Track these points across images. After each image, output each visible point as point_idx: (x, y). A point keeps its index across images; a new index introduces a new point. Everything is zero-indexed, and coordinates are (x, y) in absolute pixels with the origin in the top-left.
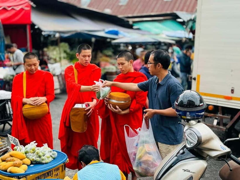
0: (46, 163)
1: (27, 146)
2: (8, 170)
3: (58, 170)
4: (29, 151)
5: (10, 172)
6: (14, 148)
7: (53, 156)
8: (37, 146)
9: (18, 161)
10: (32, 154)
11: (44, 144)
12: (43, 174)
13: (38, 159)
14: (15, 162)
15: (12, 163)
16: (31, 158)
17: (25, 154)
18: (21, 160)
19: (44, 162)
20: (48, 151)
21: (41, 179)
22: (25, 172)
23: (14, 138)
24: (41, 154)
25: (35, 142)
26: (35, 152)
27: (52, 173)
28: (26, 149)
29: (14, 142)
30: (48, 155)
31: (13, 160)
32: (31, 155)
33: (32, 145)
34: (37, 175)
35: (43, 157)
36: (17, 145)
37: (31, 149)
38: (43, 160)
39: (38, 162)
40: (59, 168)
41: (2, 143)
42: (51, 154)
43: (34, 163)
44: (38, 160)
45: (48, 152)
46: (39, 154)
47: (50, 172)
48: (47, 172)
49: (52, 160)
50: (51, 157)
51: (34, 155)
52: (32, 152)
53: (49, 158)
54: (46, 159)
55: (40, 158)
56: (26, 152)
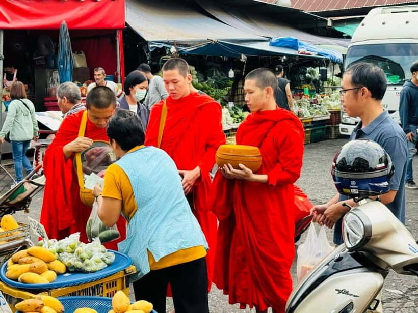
0: (92, 272)
2: (19, 279)
3: (113, 286)
4: (64, 248)
5: (23, 282)
7: (106, 259)
9: (38, 263)
10: (70, 254)
11: (93, 239)
12: (83, 290)
13: (79, 264)
14: (32, 265)
15: (27, 266)
16: (67, 261)
17: (57, 254)
18: (48, 262)
19: (88, 269)
20: (99, 250)
23: (37, 223)
24: (84, 255)
27: (103, 290)
28: (61, 244)
29: (38, 232)
30: (97, 257)
31: (31, 262)
32: (67, 256)
34: (70, 290)
35: (87, 261)
36: (44, 238)
37: (67, 246)
38: (87, 265)
39: (78, 268)
40: (116, 282)
41: (20, 233)
42: (103, 255)
43: (71, 270)
44: (78, 266)
45: (99, 252)
46: (82, 255)
47: (98, 286)
48: (92, 287)
49: (105, 268)
50: (104, 261)
51: (72, 256)
52: (70, 250)
53: (100, 262)
54: (94, 264)
55: (83, 263)
56: (59, 250)
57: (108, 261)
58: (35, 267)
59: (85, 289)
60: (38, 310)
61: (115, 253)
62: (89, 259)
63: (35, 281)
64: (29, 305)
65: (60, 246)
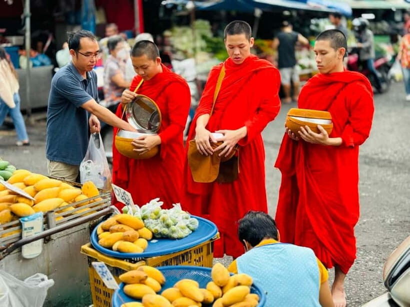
0: (179, 239)
1: (144, 207)
2: (115, 247)
3: (200, 252)
4: (149, 215)
5: (118, 250)
6: (122, 209)
7: (190, 225)
8: (162, 207)
9: (130, 232)
10: (155, 220)
11: (174, 205)
12: (174, 258)
13: (166, 231)
14: (126, 233)
15: (120, 234)
16: (153, 228)
17: (142, 221)
18: (136, 230)
19: (175, 235)
20: (183, 217)
21: (171, 264)
22: (144, 252)
23: (122, 190)
24: (170, 221)
25: (158, 199)
26: (159, 218)
27: (191, 257)
28: (144, 211)
29: (123, 199)
30: (182, 223)
31: (122, 230)
32: (152, 223)
33: (155, 205)
34: (165, 258)
35: (173, 228)
36: (128, 204)
37: (152, 212)
38: (173, 232)
39: (164, 235)
40: (202, 248)
41: (102, 200)
42: (188, 222)
43: (157, 236)
44: (165, 233)
45: (183, 219)
46: (167, 222)
47: (187, 253)
48: (182, 254)
49: (190, 234)
50: (188, 227)
51: (157, 223)
52: (154, 216)
53: (185, 228)
54: (180, 230)
55: (169, 229)
56: (144, 216)
57: (192, 227)
58: (129, 236)
59: (176, 257)
60: (142, 282)
61: (198, 219)
62: (175, 225)
63: (130, 250)
64: (133, 277)
65: (144, 213)
